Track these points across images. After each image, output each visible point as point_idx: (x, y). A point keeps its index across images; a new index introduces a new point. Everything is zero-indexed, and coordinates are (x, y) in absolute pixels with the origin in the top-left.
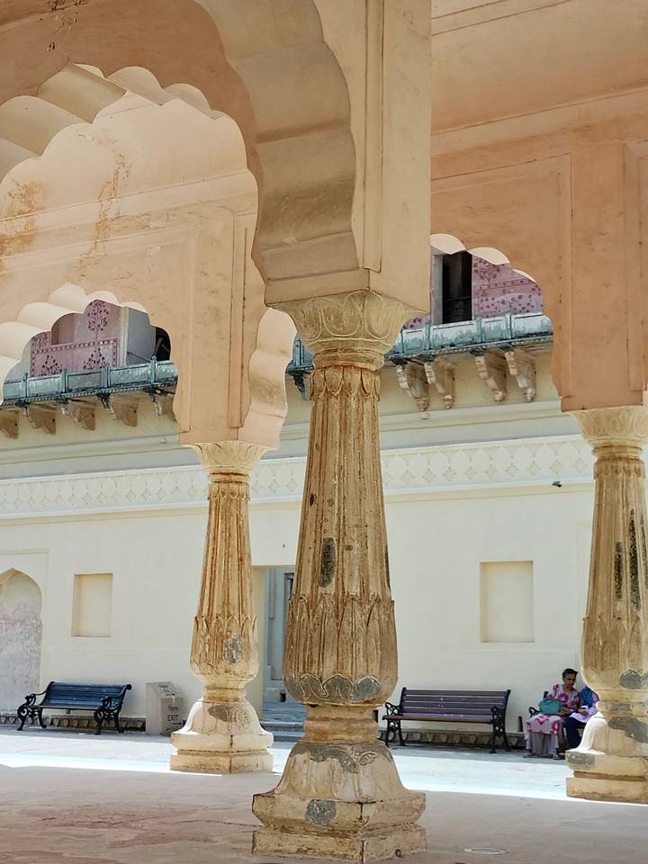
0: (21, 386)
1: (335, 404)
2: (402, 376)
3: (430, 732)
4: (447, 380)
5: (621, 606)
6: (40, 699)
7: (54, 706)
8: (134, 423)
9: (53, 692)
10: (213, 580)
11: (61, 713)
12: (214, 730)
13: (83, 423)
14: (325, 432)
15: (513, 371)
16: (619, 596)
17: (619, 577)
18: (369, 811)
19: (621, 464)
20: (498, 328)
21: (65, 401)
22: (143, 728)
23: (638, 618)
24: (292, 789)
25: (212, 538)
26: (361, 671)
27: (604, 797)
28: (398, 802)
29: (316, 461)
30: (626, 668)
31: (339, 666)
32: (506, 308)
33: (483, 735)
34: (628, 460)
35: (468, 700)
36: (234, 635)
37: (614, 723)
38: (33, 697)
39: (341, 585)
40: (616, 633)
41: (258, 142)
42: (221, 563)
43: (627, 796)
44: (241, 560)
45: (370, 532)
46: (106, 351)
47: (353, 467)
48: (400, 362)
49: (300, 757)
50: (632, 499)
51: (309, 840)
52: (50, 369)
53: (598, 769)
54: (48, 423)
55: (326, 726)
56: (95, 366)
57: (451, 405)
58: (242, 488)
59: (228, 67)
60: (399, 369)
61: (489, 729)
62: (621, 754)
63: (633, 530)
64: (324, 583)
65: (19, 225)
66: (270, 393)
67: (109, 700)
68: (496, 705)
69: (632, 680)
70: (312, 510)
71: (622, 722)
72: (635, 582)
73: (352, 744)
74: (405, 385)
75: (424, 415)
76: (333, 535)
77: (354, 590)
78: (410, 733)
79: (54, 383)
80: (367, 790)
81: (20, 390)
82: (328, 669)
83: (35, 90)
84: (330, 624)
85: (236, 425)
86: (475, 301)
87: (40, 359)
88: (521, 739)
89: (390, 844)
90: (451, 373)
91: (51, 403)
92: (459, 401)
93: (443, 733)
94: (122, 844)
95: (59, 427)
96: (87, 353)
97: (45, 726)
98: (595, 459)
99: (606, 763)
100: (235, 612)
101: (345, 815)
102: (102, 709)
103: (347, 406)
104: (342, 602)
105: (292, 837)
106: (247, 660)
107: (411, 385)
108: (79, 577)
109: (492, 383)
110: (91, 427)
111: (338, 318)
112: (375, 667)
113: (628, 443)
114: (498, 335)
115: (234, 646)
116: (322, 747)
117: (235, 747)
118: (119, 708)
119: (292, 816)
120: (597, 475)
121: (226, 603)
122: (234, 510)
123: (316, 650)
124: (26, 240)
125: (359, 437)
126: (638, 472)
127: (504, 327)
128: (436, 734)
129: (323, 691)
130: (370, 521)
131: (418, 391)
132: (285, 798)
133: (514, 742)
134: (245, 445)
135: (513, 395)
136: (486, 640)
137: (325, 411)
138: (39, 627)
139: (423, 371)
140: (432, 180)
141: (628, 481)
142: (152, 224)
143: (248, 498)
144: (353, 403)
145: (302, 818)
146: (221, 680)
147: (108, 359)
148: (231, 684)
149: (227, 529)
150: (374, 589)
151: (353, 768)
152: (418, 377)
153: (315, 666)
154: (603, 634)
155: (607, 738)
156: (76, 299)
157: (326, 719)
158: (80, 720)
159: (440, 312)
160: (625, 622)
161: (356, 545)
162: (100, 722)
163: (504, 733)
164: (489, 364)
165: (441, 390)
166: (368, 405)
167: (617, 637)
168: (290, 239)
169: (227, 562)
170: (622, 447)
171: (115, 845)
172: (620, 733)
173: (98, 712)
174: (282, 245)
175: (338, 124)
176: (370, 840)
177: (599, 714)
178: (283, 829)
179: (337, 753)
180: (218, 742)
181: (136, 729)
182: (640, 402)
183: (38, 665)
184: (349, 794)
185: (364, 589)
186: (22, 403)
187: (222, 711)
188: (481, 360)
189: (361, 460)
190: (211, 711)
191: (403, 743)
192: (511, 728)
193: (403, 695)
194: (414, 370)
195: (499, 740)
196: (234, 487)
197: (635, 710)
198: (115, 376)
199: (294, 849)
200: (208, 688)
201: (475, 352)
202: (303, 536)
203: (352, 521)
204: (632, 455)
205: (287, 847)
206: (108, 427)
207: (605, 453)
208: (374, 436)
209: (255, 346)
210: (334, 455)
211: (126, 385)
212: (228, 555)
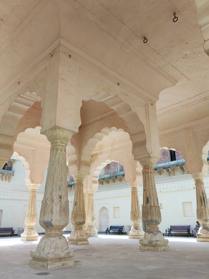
0: (103, 176)
1: (147, 175)
2: (165, 171)
3: (176, 234)
4: (173, 171)
5: (203, 207)
6: (109, 229)
7: (112, 230)
8: (121, 181)
9: (111, 227)
10: (133, 206)
11: (113, 231)
12: (135, 231)
13: (113, 182)
14: (145, 179)
15: (184, 169)
16: (202, 205)
17: (201, 202)
18: (158, 242)
19: (199, 182)
20: (181, 161)
21: (110, 178)
22: (126, 234)
23: (206, 209)
24: (145, 239)
25: (132, 199)
26: (155, 218)
27: (203, 242)
28: (163, 241)
29: (144, 184)
30: (205, 218)
31: (151, 218)
32: (182, 158)
33: (186, 234)
34: (201, 182)
35: (183, 227)
36: (137, 215)
37: (204, 228)
38: (108, 228)
39: (150, 204)
40: (202, 212)
41: (132, 136)
42: (134, 203)
43: (208, 241)
44: (137, 202)
45: (154, 195)
46: (116, 170)
47: (151, 185)
48: (164, 168)
49: (146, 233)
50: (202, 188)
51: (149, 247)
52: (108, 173)
53: (202, 236)
54: (108, 182)
55: (150, 228)
56: (115, 172)
57: (174, 175)
58: (137, 190)
59: (126, 126)
60: (164, 170)
61: (187, 233)
62: (205, 234)
63: (203, 194)
64: (148, 204)
65: (100, 151)
66: (140, 174)
67: (120, 229)
68: (188, 228)
69: (206, 220)
70: (144, 192)
71: (205, 228)
72: (204, 203)
73: (155, 231)
74: (166, 172)
75: (170, 177)
76: (148, 196)
77: (153, 205)
78: (173, 234)
79: (108, 176)
80: (158, 239)
81: (103, 177)
82: (149, 218)
83: (99, 132)
84: (149, 210)
85: (134, 180)
86: (176, 157)
87: (106, 172)
88: (193, 234)
89: (163, 248)
90: (174, 169)
91: (108, 179)
92: (175, 174)
93: (179, 234)
94: (119, 249)
95: (109, 183)
96: (113, 170)
97: (110, 233)
98: (195, 182)
99: (203, 235)
100: (137, 211)
101: (154, 243)
102: (119, 230)
103: (149, 175)
104: (151, 207)
105: (146, 247)
106: (140, 219)
107: (167, 172)
108: (114, 207)
109: (181, 171)
110: (115, 182)
111: (146, 161)
112: (157, 218)
113: (200, 179)
114: (181, 163)
115: (137, 217)
116: (150, 231)
117: (139, 235)
118: (122, 230)
119: (146, 243)
120: (196, 185)
121: (135, 209)
122: (135, 194)
123: (147, 215)
124: (101, 153)
125: (151, 179)
126: (203, 184)
127: (182, 161)
128: (177, 234)
129: (149, 222)
130: (154, 193)
131: (168, 173)
132: (144, 240)
133: (192, 235)
134: (136, 183)
135: (185, 173)
136: (185, 216)
137: (145, 176)
138: (108, 216)
139: (168, 169)
140: (159, 139)
141: (201, 185)
142: (119, 149)
143: (137, 192)
144: (150, 174)
145: (147, 244)
146: (136, 223)
147: (117, 171)
148: (137, 223)
149: (135, 197)
150: (156, 204)
151: (155, 235)
152: (168, 170)
153: (147, 218)
154: (200, 212)
155: (203, 231)
156: (109, 162)
157: (150, 227)
158: (116, 232)
159: (171, 160)
160: (204, 210)
161: (152, 197)
162: (119, 232)
163: (190, 233)
164: (180, 168)
165: (172, 172)
166: (152, 174)
167: (202, 213)
168: (137, 150)
169: (135, 202)
170: (199, 179)
171: (118, 249)
172: (205, 230)
173: (119, 231)
174: (136, 151)
175: (143, 132)
176: (159, 247)
177: (201, 227)
178: (145, 246)
179: (152, 233)
180: (136, 233)
181: (125, 234)
182: (201, 172)
183: (108, 223)
184: (155, 240)
185: (154, 204)
186: (104, 179)
187: (136, 228)
188: (178, 167)
189: (152, 183)
190: (134, 228)
191: (172, 236)
192: (191, 232)
193: (171, 227)
194: (167, 169)
195: (189, 235)
196: (135, 190)
197: (207, 226)
198: (118, 174)
199: (147, 249)
200: (134, 224)
201: (177, 166)
202: (144, 196)
203: (151, 193)
204: (201, 181)
205: (145, 249)
206: (117, 182)
207: (196, 181)
208: (154, 179)
209: (136, 167)
210: (147, 183)
211: (120, 175)
212: (135, 201)
